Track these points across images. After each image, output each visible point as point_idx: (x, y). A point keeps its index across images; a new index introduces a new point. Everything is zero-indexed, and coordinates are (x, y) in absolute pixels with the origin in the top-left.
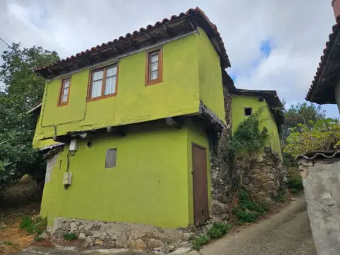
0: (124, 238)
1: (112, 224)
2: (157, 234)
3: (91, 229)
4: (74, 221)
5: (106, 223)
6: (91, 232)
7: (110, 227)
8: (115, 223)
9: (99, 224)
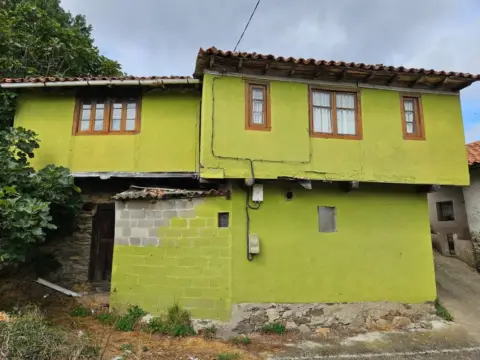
0: (361, 320)
1: (341, 306)
2: (403, 310)
3: (307, 315)
4: (273, 307)
5: (331, 304)
6: (308, 318)
7: (339, 310)
8: (346, 303)
9: (319, 308)
